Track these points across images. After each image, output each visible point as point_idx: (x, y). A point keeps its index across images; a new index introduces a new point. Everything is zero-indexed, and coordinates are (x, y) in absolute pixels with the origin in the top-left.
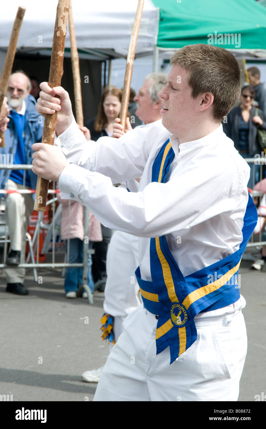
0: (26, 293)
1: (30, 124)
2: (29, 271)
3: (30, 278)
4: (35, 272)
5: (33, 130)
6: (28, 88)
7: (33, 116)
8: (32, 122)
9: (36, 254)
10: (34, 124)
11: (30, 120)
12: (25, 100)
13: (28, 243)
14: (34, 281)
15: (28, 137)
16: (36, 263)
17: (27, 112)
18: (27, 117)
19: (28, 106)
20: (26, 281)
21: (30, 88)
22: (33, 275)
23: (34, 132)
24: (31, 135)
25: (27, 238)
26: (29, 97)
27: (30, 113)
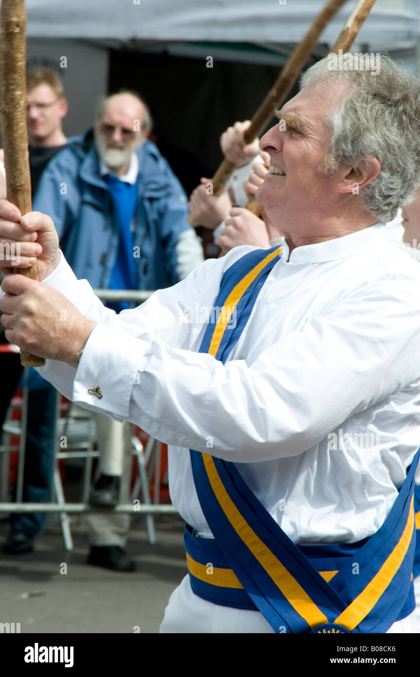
0: (131, 568)
1: (147, 204)
2: (138, 519)
3: (139, 535)
4: (150, 523)
5: (153, 216)
6: (143, 127)
7: (153, 186)
8: (151, 200)
9: (152, 482)
10: (156, 205)
11: (148, 194)
12: (138, 153)
13: (135, 459)
14: (147, 543)
15: (141, 231)
16: (152, 502)
17: (140, 177)
18: (141, 189)
19: (142, 164)
20: (130, 542)
21: (149, 127)
22: (145, 529)
23: (155, 221)
24: (148, 228)
25: (134, 448)
26: (145, 145)
27: (147, 179)
